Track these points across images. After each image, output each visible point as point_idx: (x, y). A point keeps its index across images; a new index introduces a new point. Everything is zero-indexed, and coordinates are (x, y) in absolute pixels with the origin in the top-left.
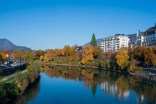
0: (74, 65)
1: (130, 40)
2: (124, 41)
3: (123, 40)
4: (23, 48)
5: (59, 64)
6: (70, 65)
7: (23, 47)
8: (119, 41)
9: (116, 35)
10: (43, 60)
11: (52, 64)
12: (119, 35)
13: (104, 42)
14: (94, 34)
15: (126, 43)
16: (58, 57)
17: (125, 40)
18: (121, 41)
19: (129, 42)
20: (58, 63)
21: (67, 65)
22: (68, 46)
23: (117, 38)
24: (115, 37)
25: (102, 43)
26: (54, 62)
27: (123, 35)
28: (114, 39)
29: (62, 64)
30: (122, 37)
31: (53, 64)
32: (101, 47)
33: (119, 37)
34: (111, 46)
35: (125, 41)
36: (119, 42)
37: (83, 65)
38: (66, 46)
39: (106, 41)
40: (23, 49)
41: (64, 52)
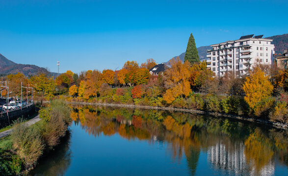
0: (147, 107)
1: (275, 49)
2: (262, 52)
3: (259, 48)
4: (29, 68)
5: (112, 105)
6: (138, 106)
7: (29, 66)
8: (250, 50)
9: (242, 38)
10: (76, 95)
11: (97, 104)
12: (251, 36)
13: (216, 52)
14: (191, 35)
15: (265, 55)
16: (109, 88)
17: (265, 49)
18: (253, 50)
19: (274, 52)
20: (111, 101)
21: (131, 106)
22: (133, 62)
23: (245, 43)
24: (241, 43)
25: (212, 56)
26: (100, 100)
27: (260, 37)
28: (238, 47)
29: (119, 105)
30: (257, 42)
31: (100, 103)
32: (208, 66)
33: (250, 43)
34: (231, 62)
35: (264, 52)
36: (250, 53)
37: (168, 105)
38: (128, 62)
39: (220, 52)
40: (29, 71)
41: (124, 78)
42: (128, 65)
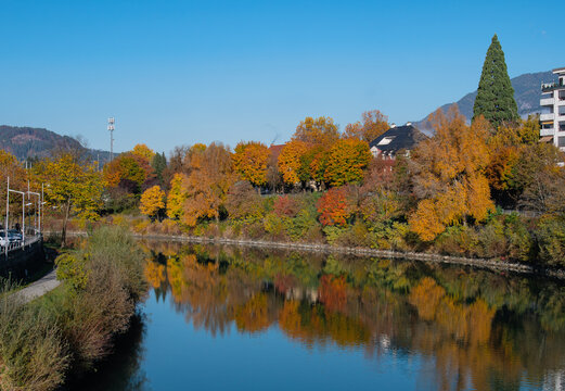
0: (361, 251)
4: (34, 137)
5: (261, 243)
6: (338, 249)
7: (30, 131)
10: (161, 214)
11: (218, 240)
16: (255, 194)
20: (260, 233)
21: (317, 247)
22: (322, 122)
25: (556, 101)
26: (229, 231)
29: (282, 245)
31: (228, 239)
32: (544, 132)
37: (424, 246)
38: (309, 121)
40: (29, 146)
41: (297, 165)
42: (309, 128)
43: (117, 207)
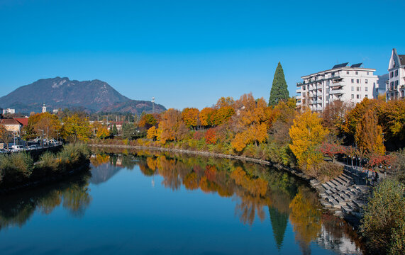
0: (221, 155)
1: (378, 82)
2: (359, 85)
3: (355, 81)
4: (145, 105)
5: (188, 151)
6: (213, 154)
8: (341, 83)
9: (336, 67)
10: (155, 138)
11: (174, 150)
12: (344, 65)
13: (306, 86)
14: (279, 64)
15: (363, 89)
17: (363, 81)
18: (346, 83)
19: (377, 86)
20: (187, 147)
21: (206, 153)
23: (336, 75)
24: (333, 74)
25: (302, 91)
26: (177, 146)
27: (358, 66)
28: (328, 80)
29: (195, 152)
30: (352, 73)
31: (178, 150)
32: (298, 104)
33: (342, 74)
34: (321, 98)
35: (362, 85)
36: (340, 87)
38: (223, 99)
39: (310, 85)
42: (222, 102)
43: (141, 135)
